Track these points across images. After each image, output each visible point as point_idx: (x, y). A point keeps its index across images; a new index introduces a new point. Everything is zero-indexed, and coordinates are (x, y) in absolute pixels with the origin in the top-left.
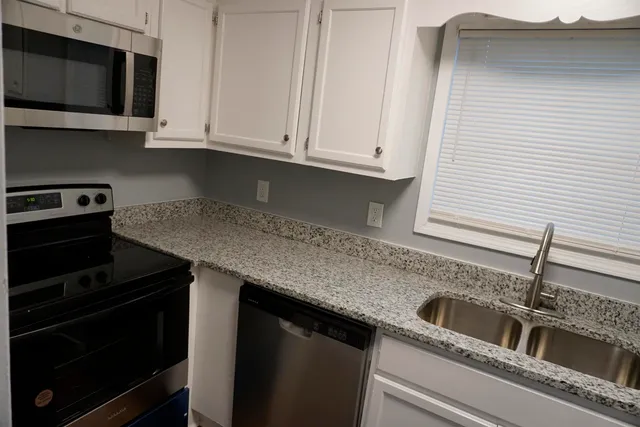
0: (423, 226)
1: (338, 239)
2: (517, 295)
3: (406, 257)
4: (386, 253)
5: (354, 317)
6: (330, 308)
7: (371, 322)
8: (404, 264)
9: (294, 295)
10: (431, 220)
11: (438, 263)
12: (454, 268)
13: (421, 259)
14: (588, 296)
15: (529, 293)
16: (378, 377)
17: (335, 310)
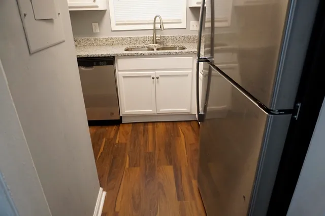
0: (115, 28)
1: (84, 41)
2: (150, 42)
3: (112, 40)
4: (104, 41)
5: (107, 56)
6: (98, 56)
7: (113, 55)
8: (111, 43)
9: (83, 56)
10: (117, 25)
11: (123, 39)
12: (129, 39)
13: (117, 39)
14: (168, 36)
15: (153, 40)
16: (119, 73)
17: (100, 56)
